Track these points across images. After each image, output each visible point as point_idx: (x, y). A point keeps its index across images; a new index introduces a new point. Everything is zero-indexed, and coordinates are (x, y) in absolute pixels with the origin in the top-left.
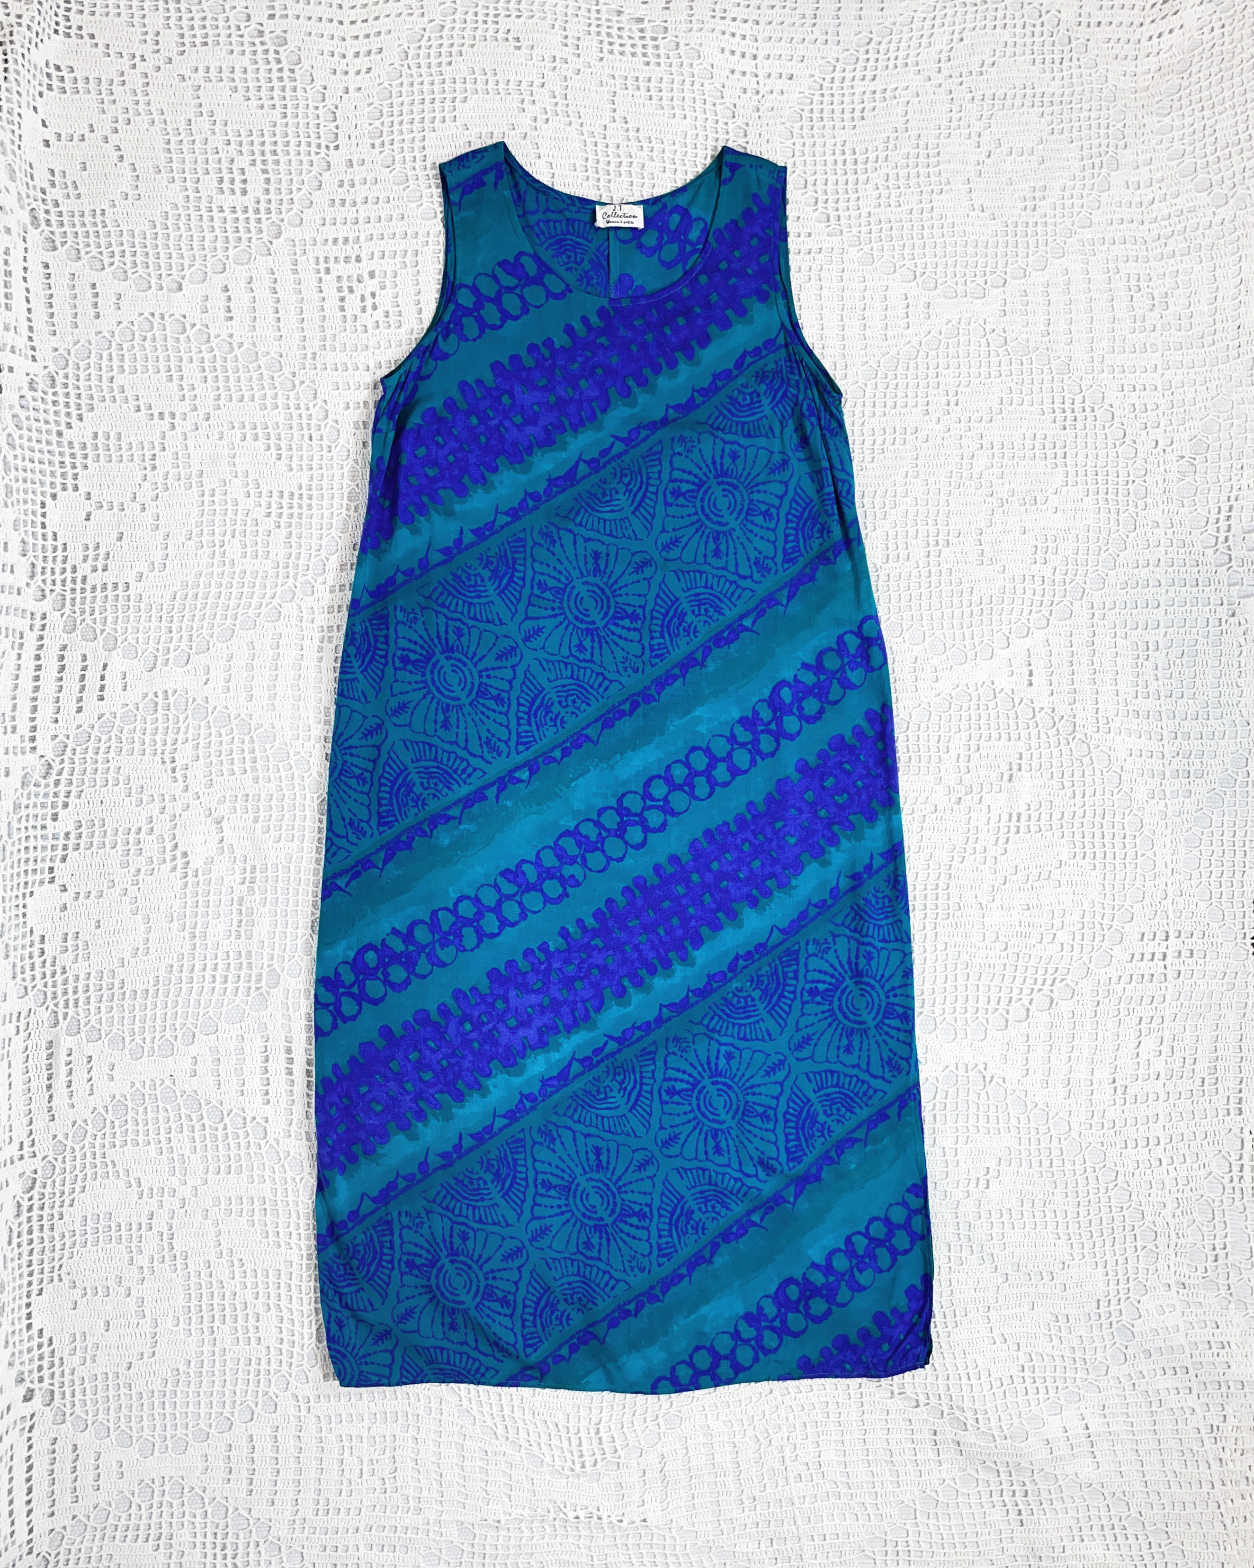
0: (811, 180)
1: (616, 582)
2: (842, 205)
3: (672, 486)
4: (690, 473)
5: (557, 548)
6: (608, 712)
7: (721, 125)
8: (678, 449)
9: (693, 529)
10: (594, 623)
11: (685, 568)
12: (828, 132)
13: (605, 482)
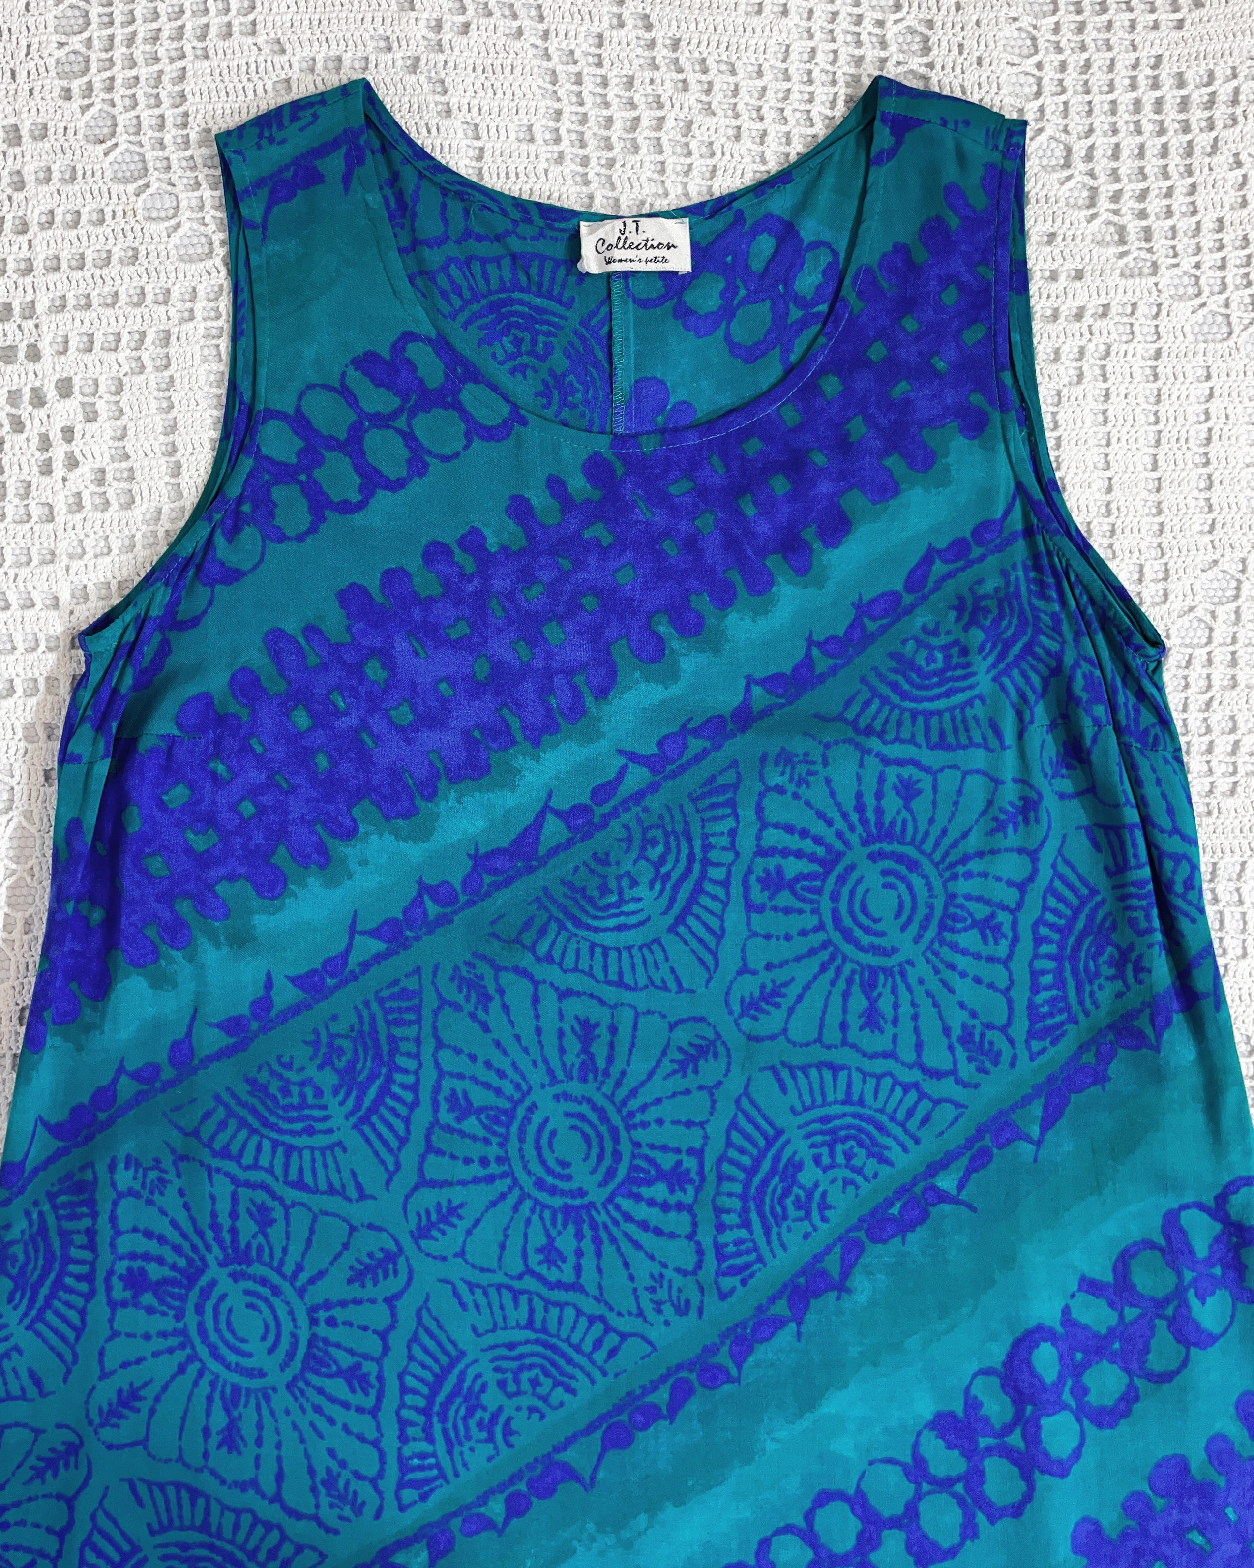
0: (1080, 148)
1: (633, 1093)
2: (1154, 205)
3: (760, 864)
4: (804, 833)
5: (495, 1016)
6: (618, 1409)
7: (868, 26)
8: (775, 778)
9: (814, 964)
10: (582, 1193)
11: (798, 1057)
12: (1119, 37)
13: (606, 863)
